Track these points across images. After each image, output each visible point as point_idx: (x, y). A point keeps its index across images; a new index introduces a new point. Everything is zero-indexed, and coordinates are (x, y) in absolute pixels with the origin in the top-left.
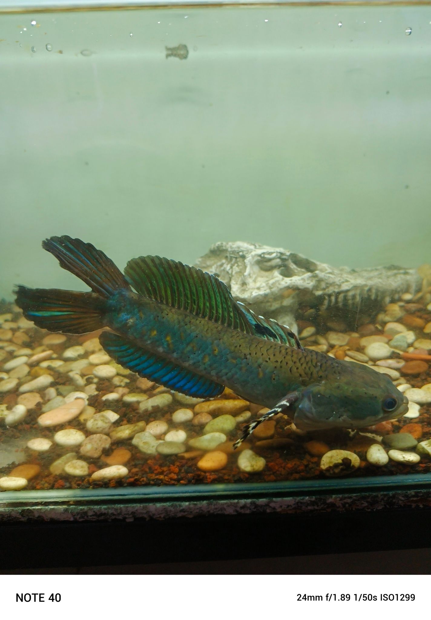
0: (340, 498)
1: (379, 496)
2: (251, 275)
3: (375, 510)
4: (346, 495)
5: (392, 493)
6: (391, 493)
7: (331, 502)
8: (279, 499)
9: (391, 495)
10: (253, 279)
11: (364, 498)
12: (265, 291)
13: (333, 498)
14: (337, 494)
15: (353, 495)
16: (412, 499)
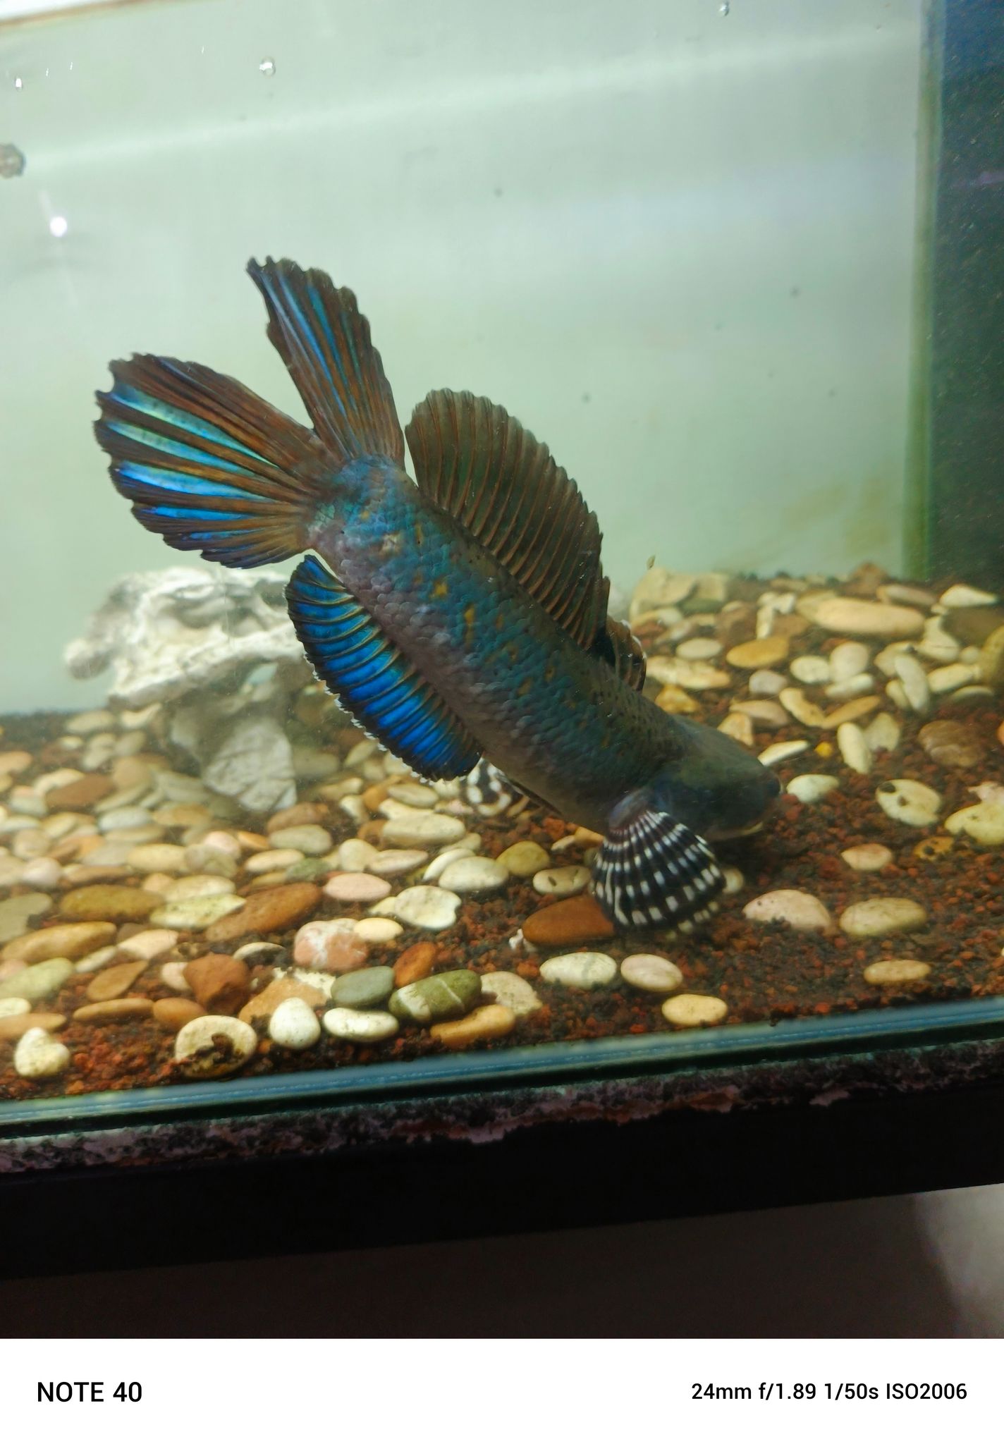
0: (229, 1126)
1: (318, 1117)
3: (322, 1151)
4: (242, 1119)
5: (346, 1112)
6: (344, 1110)
7: (214, 1136)
8: (96, 1134)
9: (344, 1115)
11: (283, 1124)
13: (214, 1127)
14: (218, 1117)
15: (257, 1118)
16: (399, 1123)
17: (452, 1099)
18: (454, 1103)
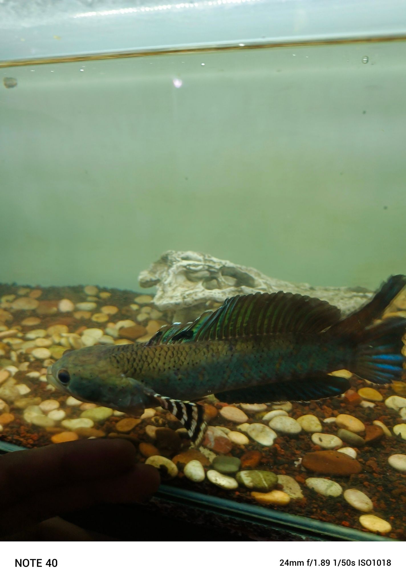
0: (159, 501)
1: (196, 510)
2: (172, 284)
9: (207, 513)
10: (173, 288)
11: (181, 508)
12: (177, 300)
15: (171, 502)
16: (229, 524)
17: (254, 523)
18: (255, 525)
